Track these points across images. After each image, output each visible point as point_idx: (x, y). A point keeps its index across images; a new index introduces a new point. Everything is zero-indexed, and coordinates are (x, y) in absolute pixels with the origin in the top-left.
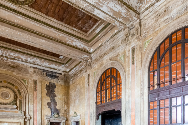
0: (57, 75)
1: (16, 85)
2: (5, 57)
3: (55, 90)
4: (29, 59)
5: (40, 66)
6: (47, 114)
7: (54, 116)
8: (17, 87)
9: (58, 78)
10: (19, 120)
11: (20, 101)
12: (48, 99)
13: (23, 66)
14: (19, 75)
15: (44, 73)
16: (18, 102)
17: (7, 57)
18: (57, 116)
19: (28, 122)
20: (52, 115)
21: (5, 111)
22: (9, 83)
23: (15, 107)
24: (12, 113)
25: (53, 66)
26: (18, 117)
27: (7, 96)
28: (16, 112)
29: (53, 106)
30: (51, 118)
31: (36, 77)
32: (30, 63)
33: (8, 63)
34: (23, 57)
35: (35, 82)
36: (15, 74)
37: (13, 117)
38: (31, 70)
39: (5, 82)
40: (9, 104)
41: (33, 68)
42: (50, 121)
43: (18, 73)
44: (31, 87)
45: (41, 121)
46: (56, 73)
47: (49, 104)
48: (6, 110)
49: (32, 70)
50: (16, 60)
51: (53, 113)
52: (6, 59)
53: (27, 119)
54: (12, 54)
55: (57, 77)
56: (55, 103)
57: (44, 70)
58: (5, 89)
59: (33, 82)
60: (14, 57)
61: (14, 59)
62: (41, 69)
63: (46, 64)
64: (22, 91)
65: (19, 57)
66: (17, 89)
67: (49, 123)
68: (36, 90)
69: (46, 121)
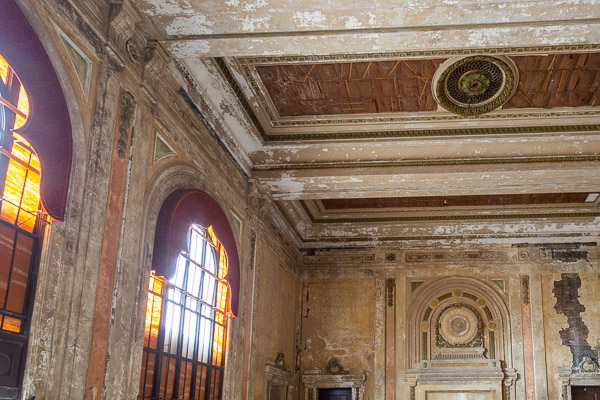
0: (582, 248)
1: (480, 296)
2: (458, 237)
3: (581, 291)
4: (508, 228)
5: (536, 236)
6: (560, 363)
7: (582, 367)
8: (482, 302)
9: (585, 257)
10: (490, 386)
11: (492, 335)
12: (562, 322)
13: (494, 249)
14: (487, 272)
15: (547, 252)
16: (487, 337)
17: (461, 238)
18: (591, 367)
19: (512, 388)
20: (575, 365)
21: (460, 365)
22: (465, 295)
23: (480, 350)
24: (474, 368)
25: (570, 227)
26: (487, 377)
27: (462, 327)
28: (482, 364)
29: (577, 339)
30: (574, 376)
31: (525, 269)
32: (510, 237)
33: (463, 248)
34: (494, 227)
35: (525, 282)
36: (477, 271)
37: (477, 378)
38: (513, 253)
39: (458, 293)
40: (467, 345)
41: (519, 246)
42: (572, 383)
43: (485, 268)
44: (515, 295)
45: (545, 385)
46: (577, 245)
47: (565, 335)
48: (462, 361)
49: (515, 252)
50: (480, 237)
51: (577, 360)
52: (458, 241)
53: (510, 380)
54: (470, 228)
55: (583, 255)
56: (584, 330)
57: (545, 245)
58: (458, 311)
59: (518, 282)
60: (476, 232)
61: (474, 237)
62: (536, 245)
63: (551, 227)
64: (494, 310)
65: (484, 231)
66: (484, 306)
67: (569, 388)
68: (526, 300)
69: (560, 385)
